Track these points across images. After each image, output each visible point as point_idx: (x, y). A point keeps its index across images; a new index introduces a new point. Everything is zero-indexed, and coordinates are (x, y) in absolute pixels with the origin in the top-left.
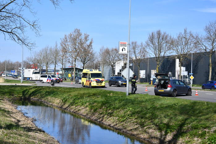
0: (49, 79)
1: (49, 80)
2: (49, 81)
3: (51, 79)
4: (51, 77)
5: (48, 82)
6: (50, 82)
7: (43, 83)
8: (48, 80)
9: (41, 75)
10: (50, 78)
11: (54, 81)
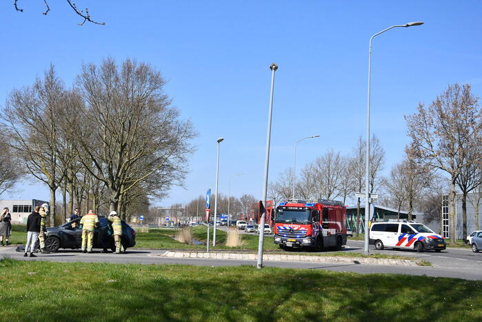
0: (407, 236)
1: (406, 242)
2: (408, 245)
3: (417, 237)
4: (416, 231)
5: (403, 245)
6: (412, 246)
7: (383, 248)
8: (401, 239)
9: (373, 224)
10: (413, 233)
11: (428, 245)
